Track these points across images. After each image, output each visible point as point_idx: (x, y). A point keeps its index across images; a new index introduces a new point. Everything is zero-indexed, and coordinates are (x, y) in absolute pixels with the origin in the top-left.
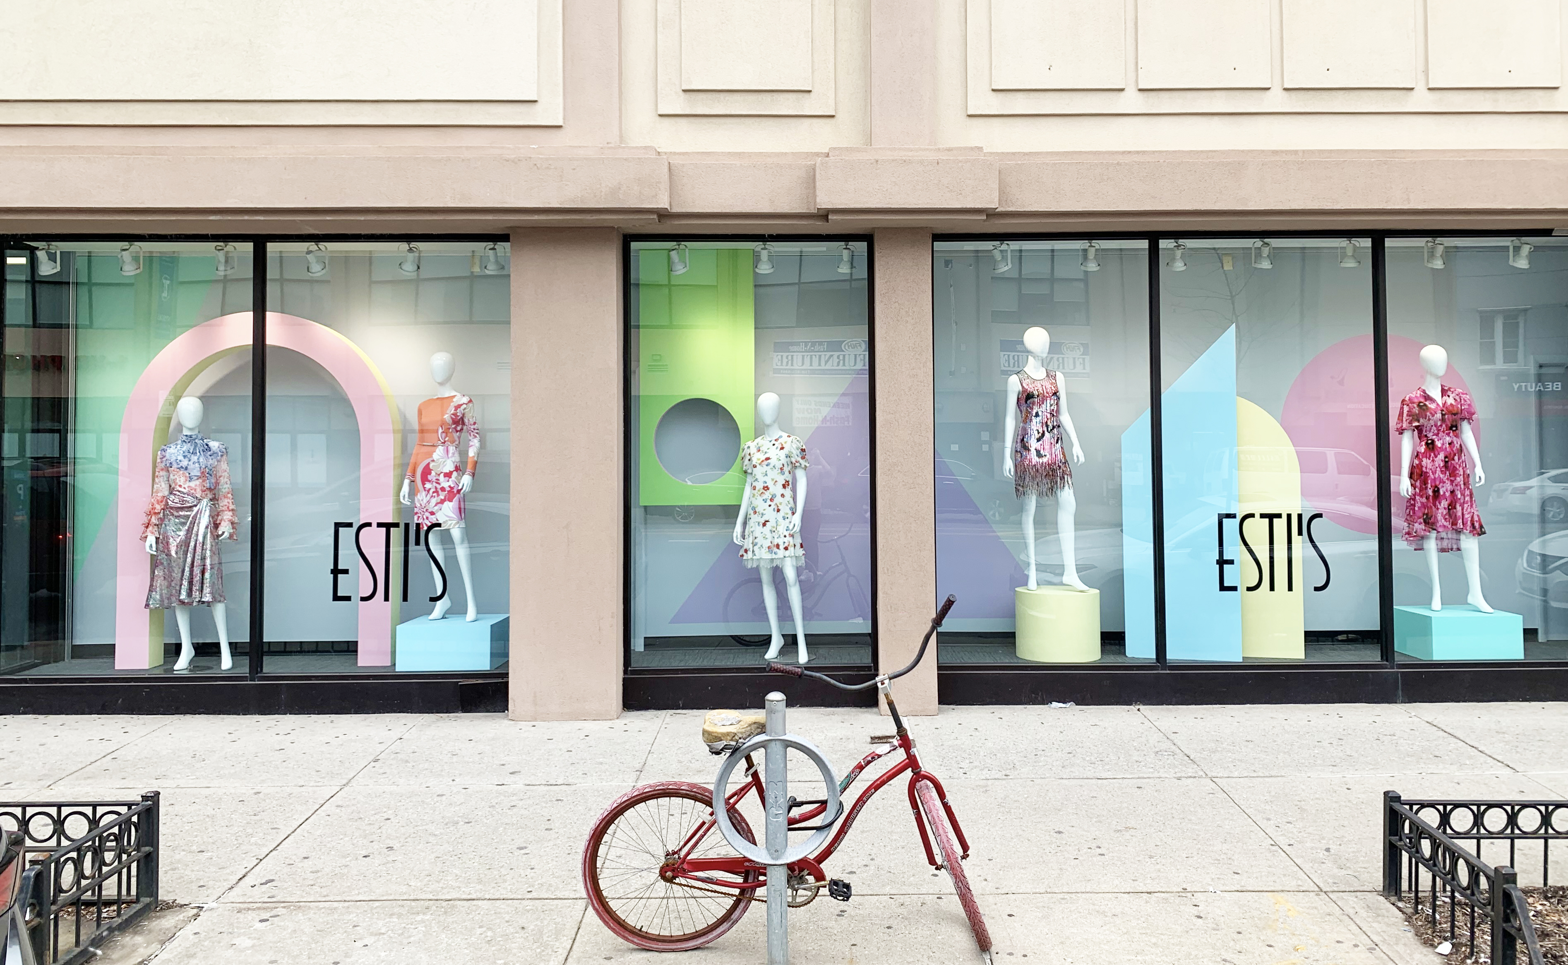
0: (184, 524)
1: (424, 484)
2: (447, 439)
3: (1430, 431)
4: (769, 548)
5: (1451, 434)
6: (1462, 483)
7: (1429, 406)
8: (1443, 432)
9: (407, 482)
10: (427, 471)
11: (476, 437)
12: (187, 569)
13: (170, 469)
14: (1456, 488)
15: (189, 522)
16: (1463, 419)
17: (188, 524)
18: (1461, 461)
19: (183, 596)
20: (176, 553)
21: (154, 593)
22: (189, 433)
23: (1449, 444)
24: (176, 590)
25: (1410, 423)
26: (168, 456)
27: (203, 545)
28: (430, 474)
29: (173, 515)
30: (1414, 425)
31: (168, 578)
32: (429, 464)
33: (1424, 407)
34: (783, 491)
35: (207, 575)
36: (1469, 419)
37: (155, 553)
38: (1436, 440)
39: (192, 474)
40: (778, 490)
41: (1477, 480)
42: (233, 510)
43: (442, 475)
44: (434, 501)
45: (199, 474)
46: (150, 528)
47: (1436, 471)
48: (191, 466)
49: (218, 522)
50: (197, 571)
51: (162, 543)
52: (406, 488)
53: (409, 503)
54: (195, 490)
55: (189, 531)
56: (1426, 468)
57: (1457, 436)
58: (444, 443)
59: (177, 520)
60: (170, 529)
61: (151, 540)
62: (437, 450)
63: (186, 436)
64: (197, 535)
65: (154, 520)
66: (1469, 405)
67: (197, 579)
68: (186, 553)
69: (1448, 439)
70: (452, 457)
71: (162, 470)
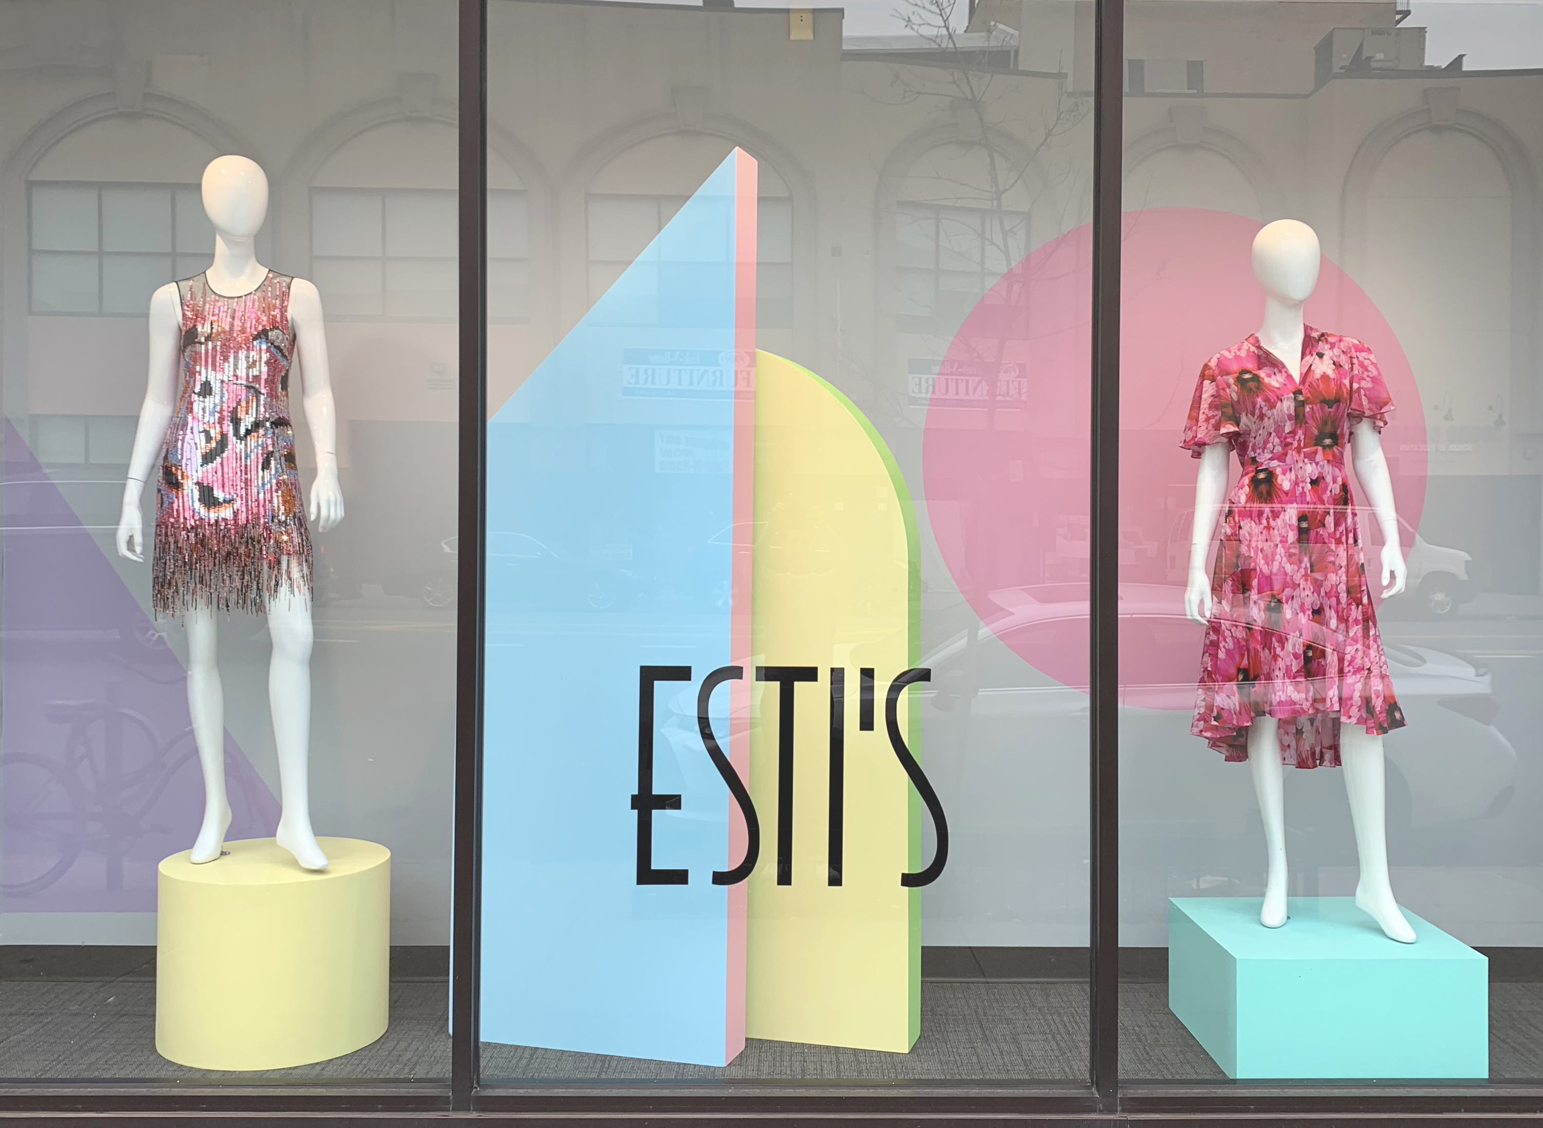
3: (1264, 448)
5: (1319, 457)
6: (1342, 587)
7: (1267, 380)
8: (1299, 450)
14: (1327, 602)
16: (1357, 417)
18: (1342, 528)
23: (1313, 482)
25: (1217, 427)
30: (1223, 430)
33: (1252, 385)
36: (1373, 417)
38: (1278, 471)
41: (1385, 581)
47: (1274, 555)
56: (1249, 546)
57: (1338, 462)
66: (1374, 380)
69: (1310, 470)
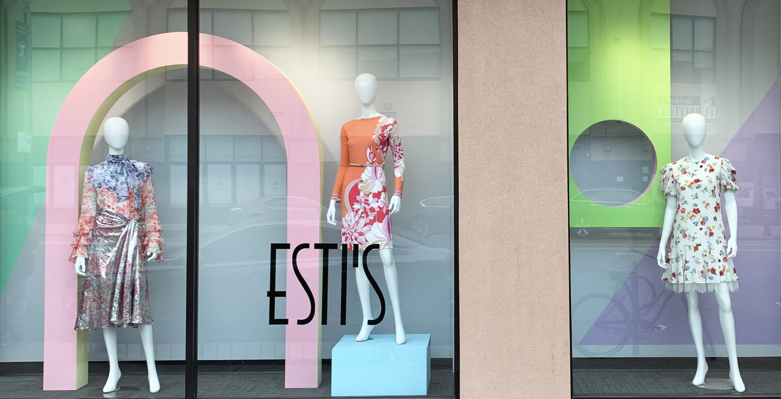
0: (113, 245)
1: (352, 205)
2: (374, 160)
4: (702, 272)
9: (333, 202)
10: (355, 191)
11: (401, 158)
12: (117, 291)
13: (98, 190)
15: (118, 243)
17: (118, 245)
19: (114, 318)
20: (107, 275)
21: (84, 315)
22: (115, 153)
24: (106, 312)
26: (95, 177)
27: (133, 266)
28: (359, 194)
29: (102, 236)
31: (99, 300)
32: (357, 184)
34: (715, 214)
35: (137, 297)
37: (84, 274)
39: (120, 194)
40: (710, 213)
42: (159, 231)
43: (371, 195)
44: (363, 221)
45: (127, 194)
46: (80, 249)
48: (119, 186)
49: (145, 243)
50: (127, 292)
51: (91, 264)
52: (332, 210)
53: (335, 224)
54: (123, 211)
55: (119, 252)
58: (372, 163)
59: (106, 241)
60: (100, 250)
61: (81, 261)
62: (366, 171)
63: (113, 156)
64: (126, 256)
65: (83, 241)
67: (127, 300)
68: (116, 274)
70: (380, 178)
71: (90, 190)
